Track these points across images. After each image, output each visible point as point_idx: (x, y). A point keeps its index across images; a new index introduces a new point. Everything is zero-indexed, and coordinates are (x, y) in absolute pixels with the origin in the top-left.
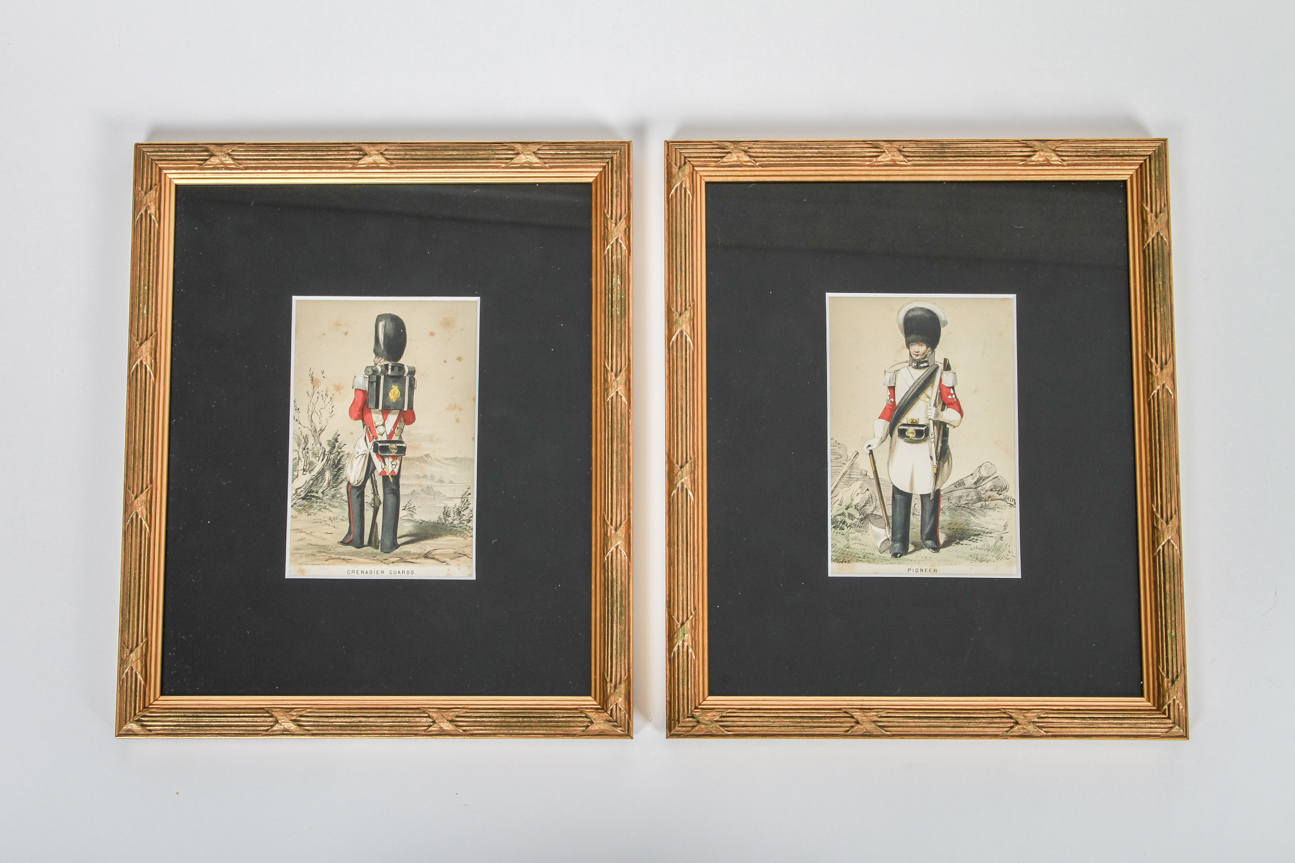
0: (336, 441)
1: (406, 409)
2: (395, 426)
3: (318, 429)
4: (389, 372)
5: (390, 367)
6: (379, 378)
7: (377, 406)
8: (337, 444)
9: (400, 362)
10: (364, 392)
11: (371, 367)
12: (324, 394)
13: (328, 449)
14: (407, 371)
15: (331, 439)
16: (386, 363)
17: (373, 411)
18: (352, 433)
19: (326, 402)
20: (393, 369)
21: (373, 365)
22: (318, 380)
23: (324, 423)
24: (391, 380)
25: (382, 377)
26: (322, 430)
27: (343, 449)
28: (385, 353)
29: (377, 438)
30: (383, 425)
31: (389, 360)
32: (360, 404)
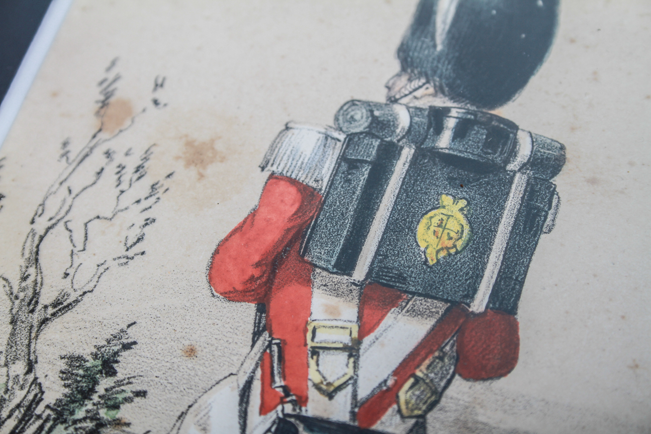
0: (108, 366)
1: (479, 303)
2: (405, 369)
3: (47, 297)
4: (444, 141)
5: (451, 123)
6: (389, 152)
7: (346, 264)
8: (105, 383)
9: (505, 111)
10: (306, 193)
11: (370, 107)
12: (131, 163)
13: (55, 392)
14: (525, 151)
15: (86, 351)
16: (440, 102)
17: (320, 277)
18: (191, 352)
19: (127, 200)
20: (461, 131)
21: (380, 97)
22: (127, 110)
23: (82, 279)
24: (440, 173)
25: (407, 153)
26: (61, 306)
27: (125, 412)
28: (446, 69)
29: (301, 401)
30: (353, 350)
31: (455, 96)
32: (271, 237)
